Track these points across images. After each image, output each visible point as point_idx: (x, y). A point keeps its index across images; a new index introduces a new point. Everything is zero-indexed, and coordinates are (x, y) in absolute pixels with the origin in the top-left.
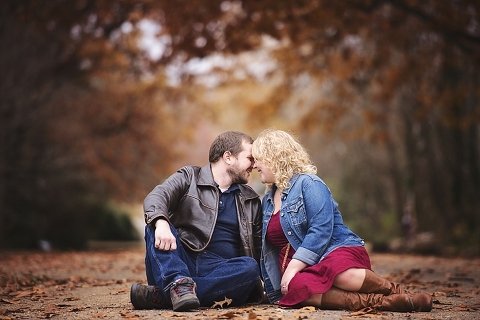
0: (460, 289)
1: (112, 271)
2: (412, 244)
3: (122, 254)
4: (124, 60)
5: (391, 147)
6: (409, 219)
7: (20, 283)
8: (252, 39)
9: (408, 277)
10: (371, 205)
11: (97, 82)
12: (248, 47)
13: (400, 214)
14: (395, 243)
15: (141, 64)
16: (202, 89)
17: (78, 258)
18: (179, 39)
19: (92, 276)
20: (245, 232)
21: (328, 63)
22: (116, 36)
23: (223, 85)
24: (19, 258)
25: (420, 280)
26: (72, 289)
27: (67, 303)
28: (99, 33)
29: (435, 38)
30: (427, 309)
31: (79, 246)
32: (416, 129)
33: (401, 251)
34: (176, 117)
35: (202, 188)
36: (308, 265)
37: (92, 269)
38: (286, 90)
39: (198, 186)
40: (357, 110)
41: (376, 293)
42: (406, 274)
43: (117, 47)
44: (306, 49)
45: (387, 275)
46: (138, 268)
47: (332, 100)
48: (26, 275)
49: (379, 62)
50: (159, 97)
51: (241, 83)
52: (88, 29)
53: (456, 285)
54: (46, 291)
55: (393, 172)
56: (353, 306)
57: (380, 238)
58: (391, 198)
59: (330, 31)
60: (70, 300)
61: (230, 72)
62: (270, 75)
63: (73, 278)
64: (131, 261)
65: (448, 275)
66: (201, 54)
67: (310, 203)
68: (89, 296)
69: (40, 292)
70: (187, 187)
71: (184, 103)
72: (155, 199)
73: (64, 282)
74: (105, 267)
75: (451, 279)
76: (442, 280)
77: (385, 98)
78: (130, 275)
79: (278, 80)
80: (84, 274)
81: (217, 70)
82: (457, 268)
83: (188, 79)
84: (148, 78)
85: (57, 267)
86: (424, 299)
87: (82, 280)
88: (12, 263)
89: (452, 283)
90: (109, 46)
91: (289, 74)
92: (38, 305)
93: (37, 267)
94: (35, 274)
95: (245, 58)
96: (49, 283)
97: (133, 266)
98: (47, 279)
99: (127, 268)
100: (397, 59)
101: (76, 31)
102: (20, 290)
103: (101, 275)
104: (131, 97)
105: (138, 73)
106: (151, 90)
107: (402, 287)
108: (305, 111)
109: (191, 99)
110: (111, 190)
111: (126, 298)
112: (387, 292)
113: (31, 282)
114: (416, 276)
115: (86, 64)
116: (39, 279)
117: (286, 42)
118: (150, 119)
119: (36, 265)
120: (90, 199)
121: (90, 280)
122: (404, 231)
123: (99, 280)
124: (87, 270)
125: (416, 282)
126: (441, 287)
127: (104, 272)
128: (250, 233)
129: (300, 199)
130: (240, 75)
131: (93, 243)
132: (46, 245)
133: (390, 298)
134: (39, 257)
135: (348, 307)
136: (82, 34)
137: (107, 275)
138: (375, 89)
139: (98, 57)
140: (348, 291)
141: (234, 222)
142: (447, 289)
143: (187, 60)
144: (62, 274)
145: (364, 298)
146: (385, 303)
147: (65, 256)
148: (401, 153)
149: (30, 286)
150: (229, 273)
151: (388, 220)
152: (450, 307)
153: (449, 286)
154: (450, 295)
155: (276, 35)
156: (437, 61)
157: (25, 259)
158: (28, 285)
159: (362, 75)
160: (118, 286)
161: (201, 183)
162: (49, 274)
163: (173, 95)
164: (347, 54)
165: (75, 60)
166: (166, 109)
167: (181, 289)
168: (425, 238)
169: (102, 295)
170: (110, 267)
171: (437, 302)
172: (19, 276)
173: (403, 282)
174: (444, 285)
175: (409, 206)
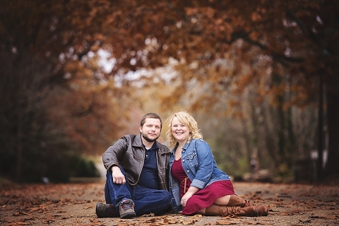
0: (283, 202)
1: (84, 195)
2: (256, 176)
3: (90, 185)
4: (89, 73)
5: (244, 121)
6: (254, 162)
7: (32, 203)
8: (164, 60)
9: (254, 196)
10: (232, 154)
11: (74, 86)
12: (161, 65)
13: (250, 159)
14: (247, 176)
15: (100, 75)
16: (135, 89)
17: (65, 187)
18: (121, 61)
19: (73, 199)
20: (162, 173)
21: (206, 72)
22: (85, 59)
23: (146, 86)
24: (31, 188)
25: (261, 198)
26: (62, 206)
27: (59, 214)
28: (75, 58)
29: (268, 58)
30: (265, 214)
31: (65, 181)
32: (258, 111)
33: (250, 181)
34: (120, 105)
35: (136, 148)
36: (200, 189)
37: (73, 194)
38: (182, 89)
39: (133, 147)
40: (224, 99)
41: (236, 206)
42: (253, 194)
43: (85, 66)
44: (194, 65)
45: (243, 195)
46: (99, 193)
47: (209, 94)
48: (35, 198)
49: (236, 72)
50: (110, 94)
51: (156, 85)
52: (69, 56)
53: (282, 200)
54: (47, 207)
55: (245, 135)
56: (223, 214)
57: (238, 173)
58: (244, 150)
59: (207, 55)
60: (60, 212)
61: (151, 79)
62: (173, 80)
63: (62, 200)
64: (95, 189)
65: (277, 194)
66: (134, 69)
67: (200, 153)
68: (72, 210)
69: (44, 208)
70: (127, 147)
71: (124, 97)
72: (110, 154)
73: (57, 202)
74: (80, 193)
75: (278, 197)
76: (273, 197)
77: (239, 92)
78: (94, 197)
79: (178, 83)
80: (68, 197)
81: (143, 77)
82: (282, 190)
83: (127, 83)
84: (104, 83)
85: (53, 193)
86: (263, 209)
87: (67, 201)
88: (27, 191)
89: (279, 199)
90: (81, 64)
91: (184, 80)
92: (42, 216)
93: (41, 193)
94: (40, 197)
95: (159, 70)
96: (48, 203)
97: (96, 192)
98: (48, 200)
99: (93, 193)
100: (246, 70)
101: (62, 57)
102: (32, 207)
103: (78, 198)
104: (94, 94)
105: (97, 80)
106: (105, 90)
107: (251, 201)
108: (194, 100)
109: (128, 94)
110: (82, 148)
111: (93, 211)
112: (243, 206)
113: (38, 202)
114: (259, 195)
115: (68, 76)
116: (43, 201)
117: (183, 61)
118: (105, 106)
119: (41, 192)
120: (71, 153)
121: (72, 201)
122: (252, 168)
123: (77, 201)
124: (70, 194)
125: (259, 199)
126: (273, 201)
127: (80, 196)
128: (164, 174)
129: (194, 152)
130: (156, 80)
131: (73, 179)
132: (46, 180)
133: (245, 208)
134: (42, 187)
135: (221, 215)
136: (66, 58)
137: (82, 197)
138: (234, 87)
139: (74, 72)
140: (221, 206)
141: (155, 167)
142: (277, 202)
143: (126, 73)
144: (56, 197)
145: (230, 209)
146: (242, 211)
147: (57, 186)
148: (249, 123)
149: (38, 204)
150: (154, 199)
151: (242, 163)
152: (278, 213)
153: (278, 201)
154: (278, 206)
155: (177, 58)
156: (269, 71)
157: (35, 188)
158: (36, 204)
159: (226, 79)
160: (88, 204)
161: (135, 145)
162: (48, 197)
163: (118, 93)
164: (218, 69)
165: (62, 73)
166: (114, 100)
167: (126, 206)
168: (264, 172)
169: (78, 209)
170: (83, 193)
171: (271, 211)
172: (32, 199)
173: (251, 199)
174: (275, 200)
175: (254, 155)
